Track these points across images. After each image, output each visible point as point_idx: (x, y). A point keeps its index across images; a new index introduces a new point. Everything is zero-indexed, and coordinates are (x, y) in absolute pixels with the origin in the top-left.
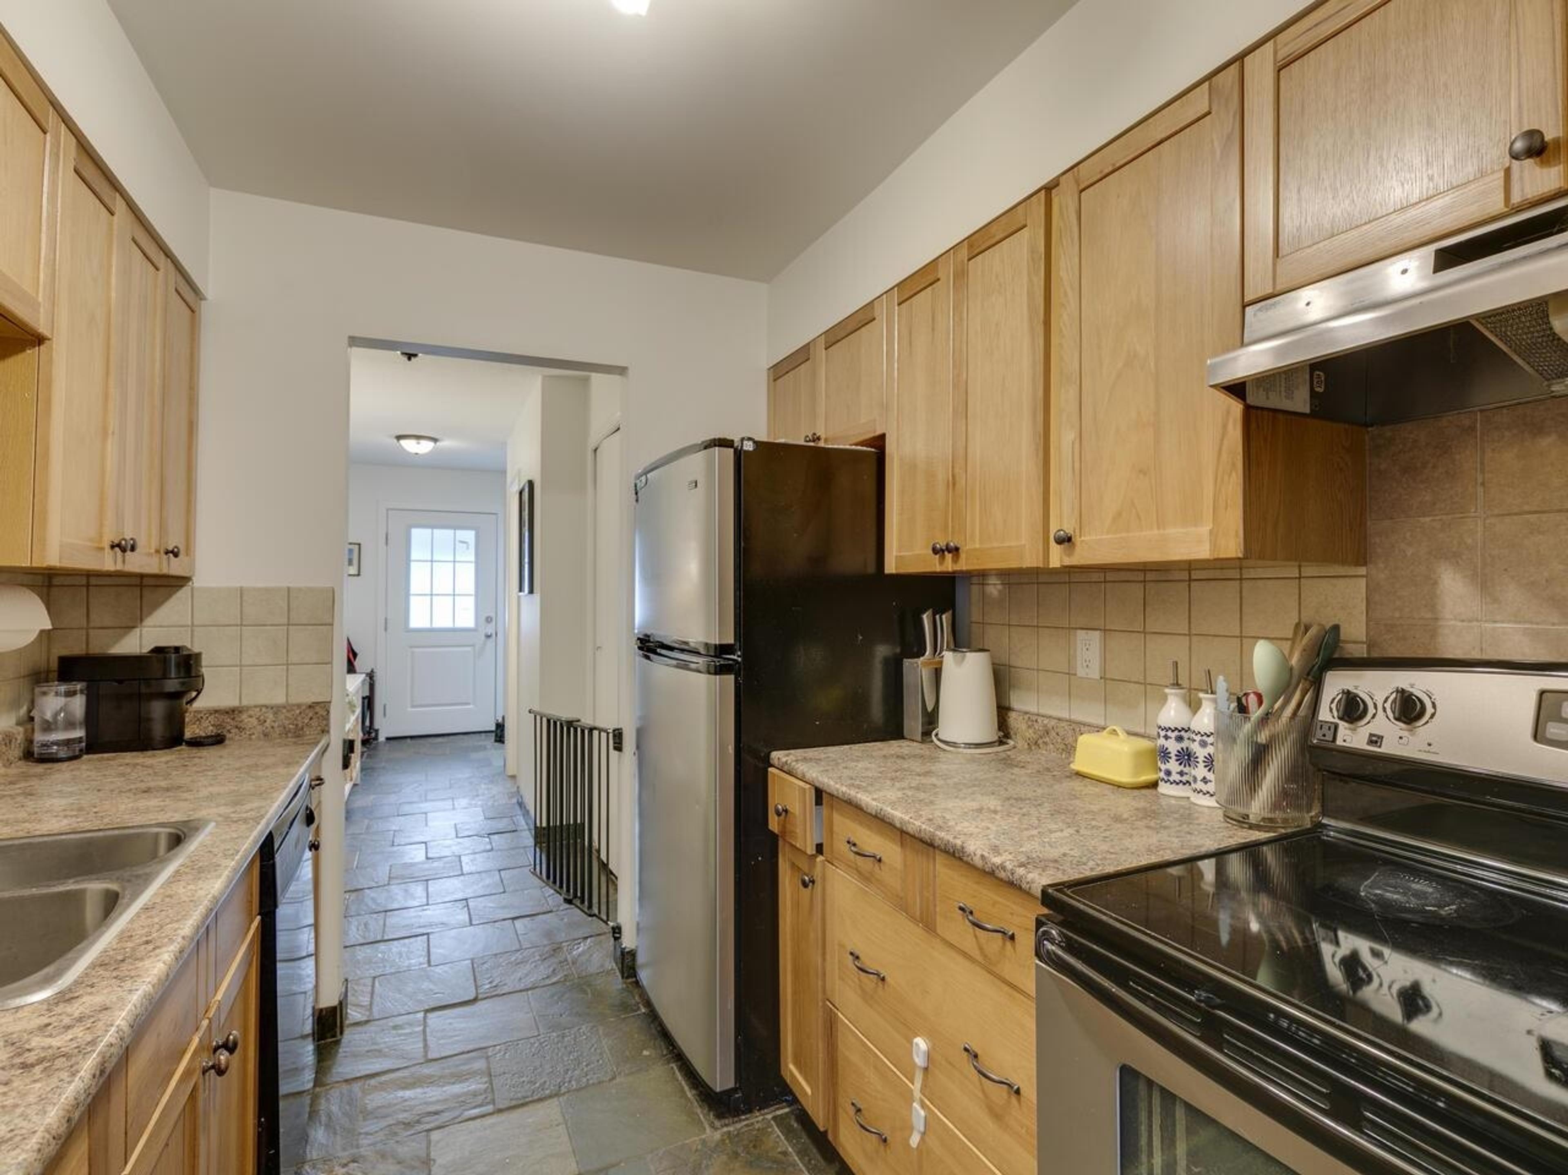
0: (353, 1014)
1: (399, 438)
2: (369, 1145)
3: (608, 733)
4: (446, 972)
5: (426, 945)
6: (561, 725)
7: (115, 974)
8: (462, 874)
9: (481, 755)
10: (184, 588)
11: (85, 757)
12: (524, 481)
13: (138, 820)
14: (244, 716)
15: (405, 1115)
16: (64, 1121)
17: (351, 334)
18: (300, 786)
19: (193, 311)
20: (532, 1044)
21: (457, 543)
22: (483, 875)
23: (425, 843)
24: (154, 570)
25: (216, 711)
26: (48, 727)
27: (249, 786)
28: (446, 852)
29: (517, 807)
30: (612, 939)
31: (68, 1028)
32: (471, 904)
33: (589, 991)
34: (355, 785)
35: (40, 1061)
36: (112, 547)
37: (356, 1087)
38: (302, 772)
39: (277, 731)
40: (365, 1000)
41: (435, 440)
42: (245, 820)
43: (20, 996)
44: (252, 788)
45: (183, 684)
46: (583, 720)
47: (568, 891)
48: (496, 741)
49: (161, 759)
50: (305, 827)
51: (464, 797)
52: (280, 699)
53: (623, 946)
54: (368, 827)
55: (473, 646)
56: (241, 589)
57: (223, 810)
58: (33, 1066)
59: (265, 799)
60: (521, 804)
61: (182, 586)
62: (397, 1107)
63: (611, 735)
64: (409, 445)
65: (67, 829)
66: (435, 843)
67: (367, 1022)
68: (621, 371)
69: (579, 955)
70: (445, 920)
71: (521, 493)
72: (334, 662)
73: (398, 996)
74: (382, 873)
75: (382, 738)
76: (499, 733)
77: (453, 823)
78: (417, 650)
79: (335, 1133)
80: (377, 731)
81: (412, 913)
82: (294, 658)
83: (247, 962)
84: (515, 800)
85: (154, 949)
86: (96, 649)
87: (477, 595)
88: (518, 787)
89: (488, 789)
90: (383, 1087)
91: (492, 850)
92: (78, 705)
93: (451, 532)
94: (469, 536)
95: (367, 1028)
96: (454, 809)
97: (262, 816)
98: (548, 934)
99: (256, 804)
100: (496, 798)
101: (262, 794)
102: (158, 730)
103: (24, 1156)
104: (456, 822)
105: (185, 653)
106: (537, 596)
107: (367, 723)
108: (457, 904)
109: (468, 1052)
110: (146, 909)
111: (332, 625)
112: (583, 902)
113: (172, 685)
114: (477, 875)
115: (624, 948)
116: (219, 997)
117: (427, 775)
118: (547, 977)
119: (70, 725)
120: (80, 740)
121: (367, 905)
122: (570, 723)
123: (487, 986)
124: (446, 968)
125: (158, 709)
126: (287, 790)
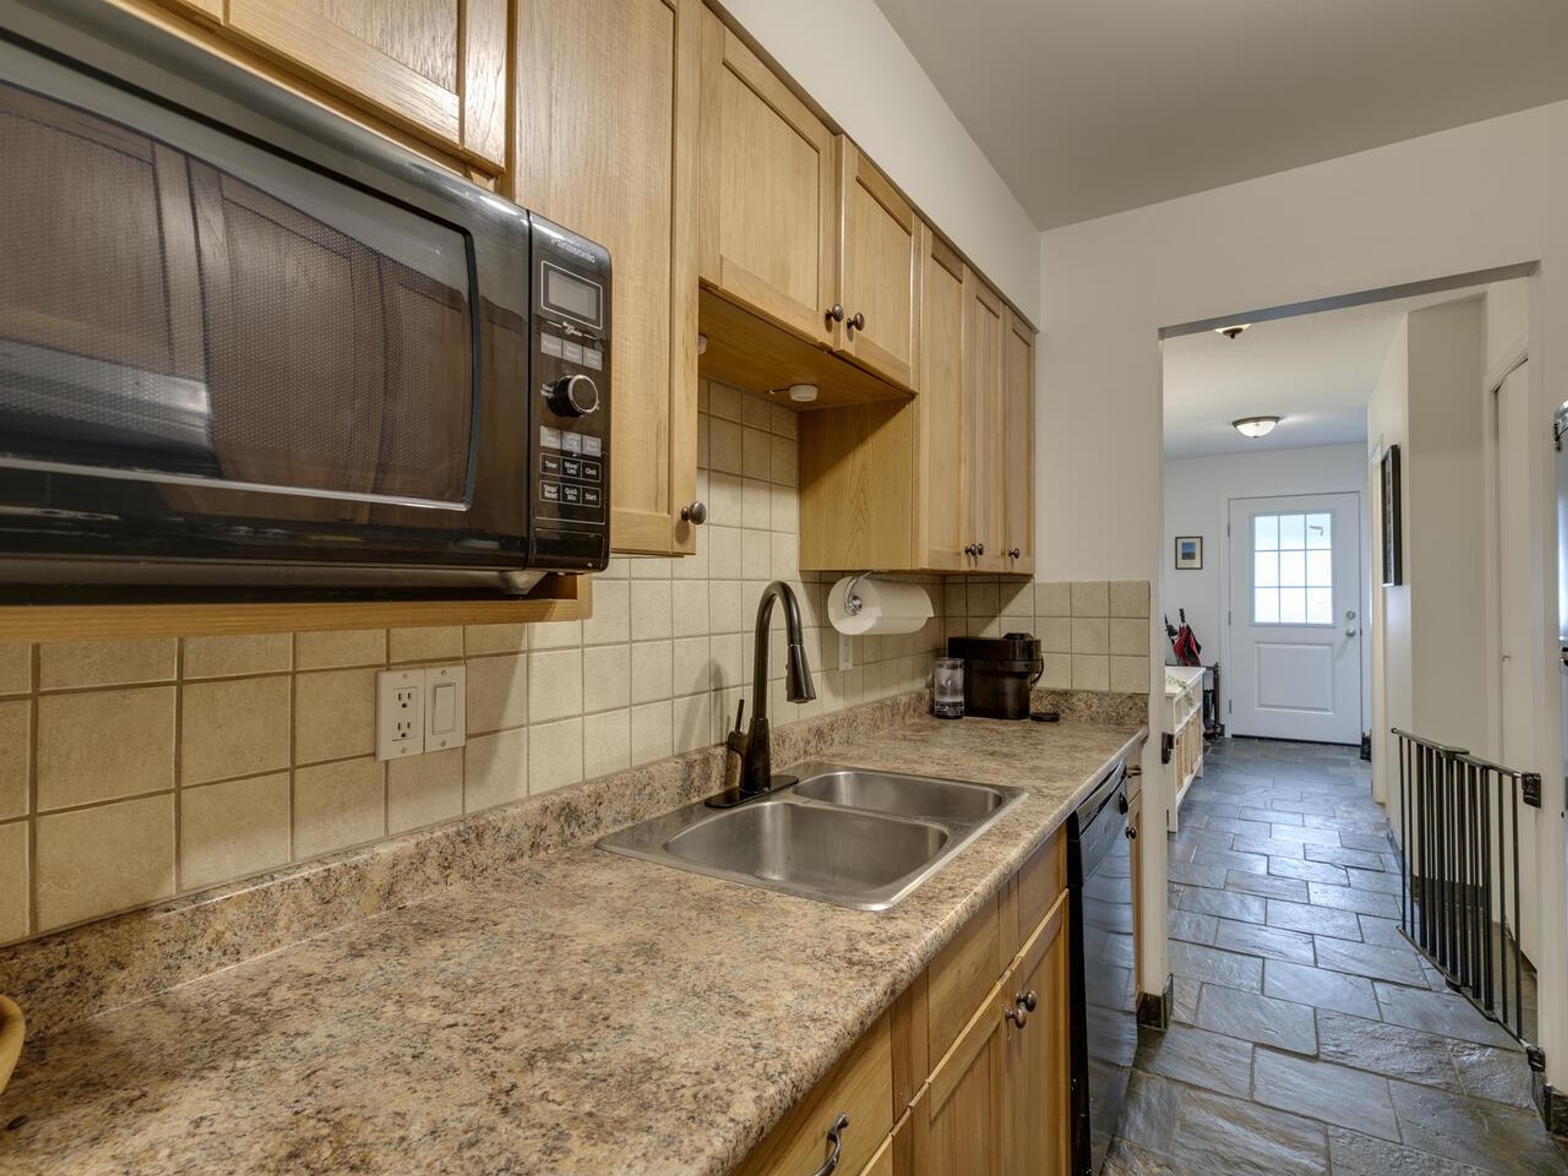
0: (1179, 1013)
1: (1236, 423)
2: (1184, 1159)
3: (1514, 779)
4: (1280, 1008)
5: (1260, 970)
6: (1438, 754)
7: (923, 908)
8: (1309, 904)
9: (1342, 771)
10: (1029, 585)
11: (965, 718)
12: (1387, 448)
13: (980, 778)
14: (1075, 699)
15: (1225, 1149)
16: (857, 1022)
17: (1161, 326)
18: (1111, 774)
19: (1028, 345)
20: (1391, 1152)
21: (1309, 530)
22: (1336, 913)
23: (1268, 856)
24: (1001, 570)
25: (1053, 692)
26: (943, 691)
27: (1064, 766)
28: (1290, 873)
29: (1388, 843)
30: (1529, 1070)
31: (882, 942)
32: (1318, 941)
33: (1486, 1121)
34: (1196, 778)
35: (860, 962)
36: (967, 552)
37: (1177, 1090)
38: (1113, 759)
39: (1102, 716)
40: (1192, 1002)
41: (1276, 419)
42: (1052, 797)
43: (866, 902)
44: (1066, 767)
45: (1026, 666)
46: (1471, 754)
47: (1454, 971)
48: (1362, 758)
49: (1012, 728)
50: (1119, 815)
51: (1317, 815)
52: (1104, 688)
53: (1548, 1085)
54: (1208, 823)
55: (1331, 645)
56: (1070, 584)
57: (1039, 783)
58: (854, 964)
59: (1073, 780)
60: (1391, 840)
61: (1026, 583)
62: (1217, 1135)
63: (1519, 782)
64: (1248, 430)
65: (935, 774)
66: (1278, 859)
67: (1191, 1027)
68: (1529, 269)
69: (1472, 1065)
70: (1284, 948)
71: (1383, 463)
72: (1153, 655)
73: (1225, 1013)
74: (1219, 874)
75: (1228, 734)
76: (1365, 749)
77: (1301, 842)
78: (1261, 646)
79: (1153, 1126)
80: (1223, 727)
81: (1247, 928)
82: (1115, 649)
83: (1053, 928)
84: (1383, 834)
85: (954, 896)
86: (972, 634)
87: (1334, 587)
88: (1388, 819)
89: (1347, 812)
90: (1202, 1104)
91: (1349, 886)
92: (959, 674)
93: (1301, 518)
94: (1324, 520)
95: (1189, 1032)
96: (1304, 826)
97: (1067, 797)
98: (1424, 1017)
99: (1065, 784)
100: (1359, 825)
101: (1073, 775)
102: (1011, 703)
103: (825, 1039)
104: (1306, 842)
105: (1027, 639)
106: (1406, 588)
107: (1212, 718)
108: (1300, 936)
109: (1303, 1116)
110: (960, 858)
111: (1148, 618)
112: (1477, 995)
113: (1019, 666)
114: (1327, 911)
115: (1550, 1088)
116: (1022, 953)
117: (1274, 782)
118: (1419, 1074)
119: (955, 692)
120: (960, 704)
121: (1200, 904)
122: (1451, 755)
123: (1331, 1048)
124: (1281, 1004)
125: (1010, 685)
126: (1095, 775)
